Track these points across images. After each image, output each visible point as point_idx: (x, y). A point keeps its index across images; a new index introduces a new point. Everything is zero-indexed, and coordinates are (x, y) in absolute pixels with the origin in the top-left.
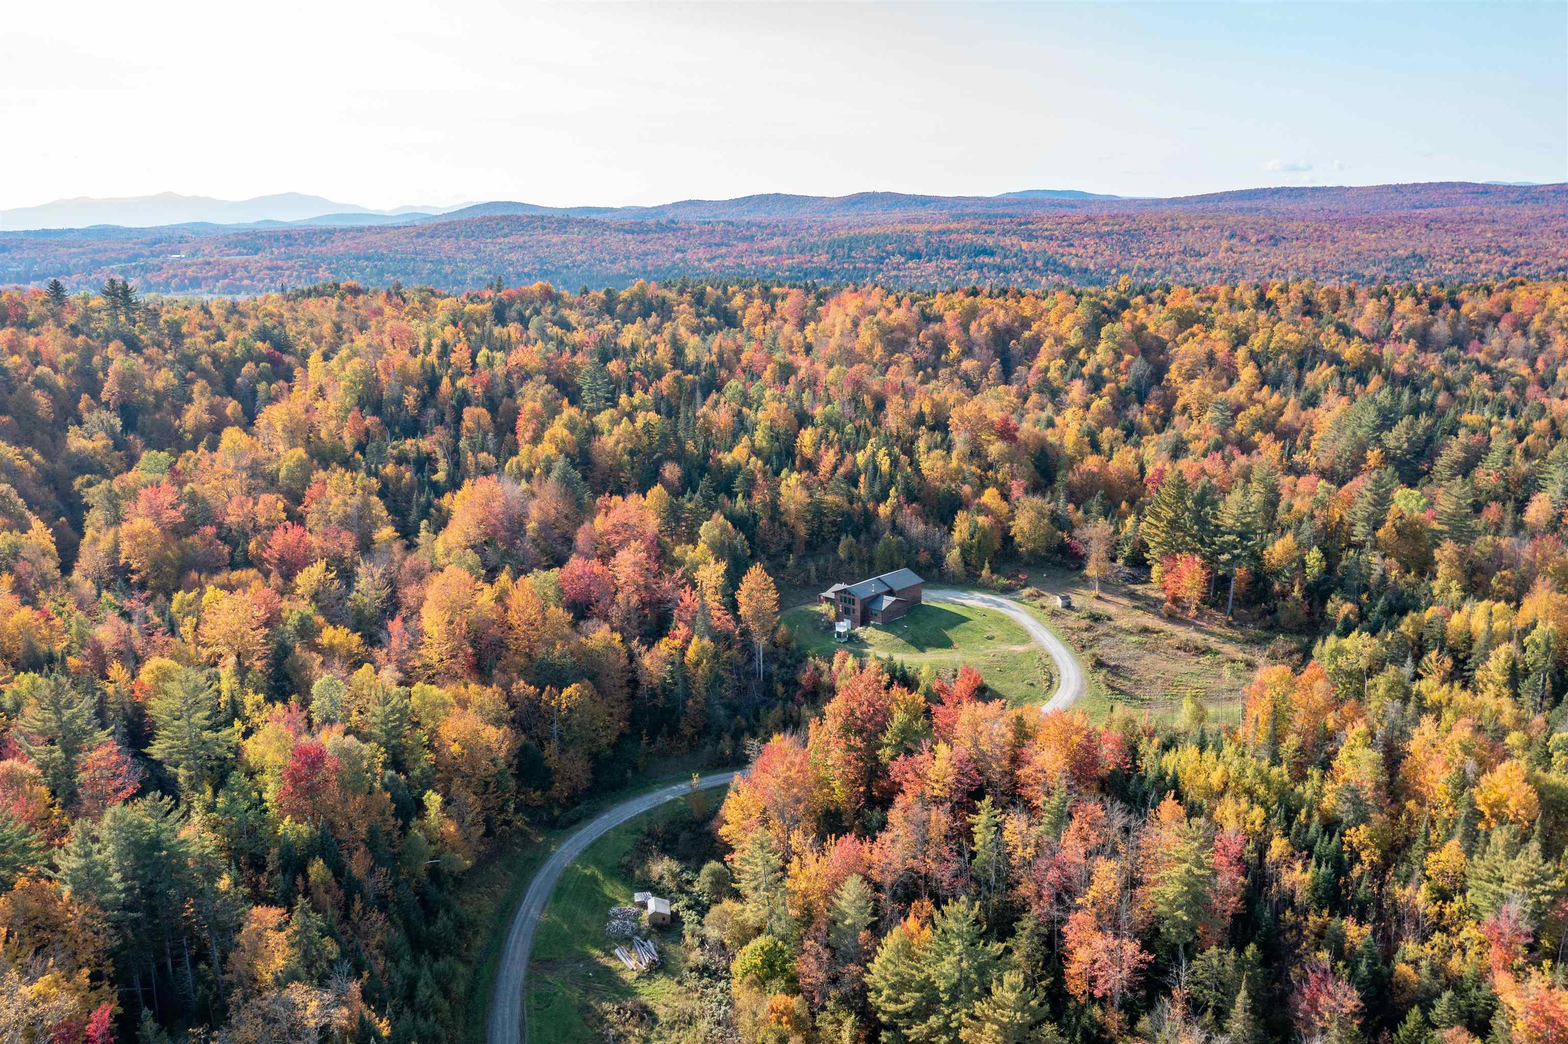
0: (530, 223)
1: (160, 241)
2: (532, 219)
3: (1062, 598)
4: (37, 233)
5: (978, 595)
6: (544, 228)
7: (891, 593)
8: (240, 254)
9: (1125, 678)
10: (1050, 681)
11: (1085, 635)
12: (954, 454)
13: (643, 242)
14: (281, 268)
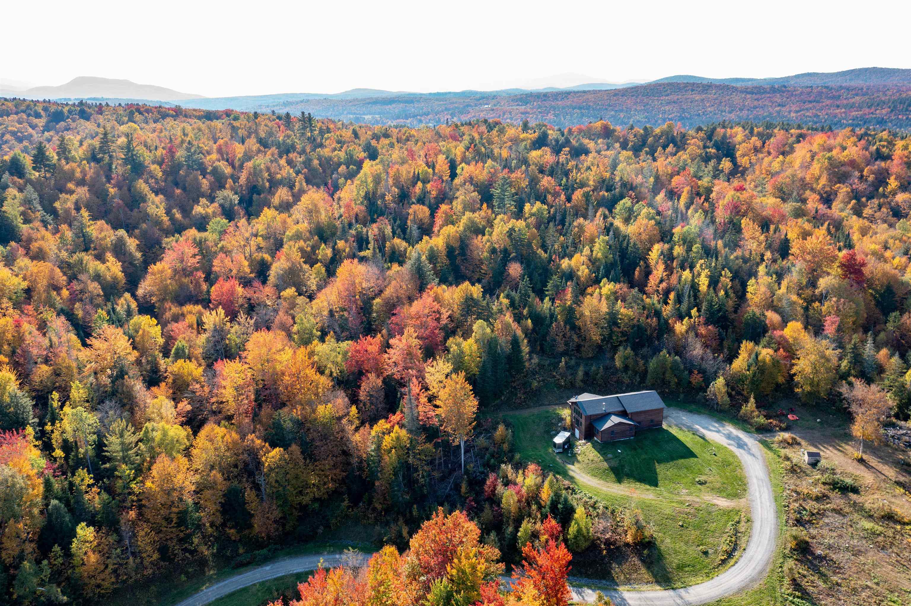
0: (685, 87)
1: (483, 98)
2: (686, 85)
3: (810, 454)
4: (435, 94)
5: (730, 429)
6: (693, 90)
7: (623, 414)
8: (518, 105)
9: (822, 575)
10: (730, 555)
11: (811, 505)
12: (784, 283)
13: (757, 100)
14: (528, 113)
